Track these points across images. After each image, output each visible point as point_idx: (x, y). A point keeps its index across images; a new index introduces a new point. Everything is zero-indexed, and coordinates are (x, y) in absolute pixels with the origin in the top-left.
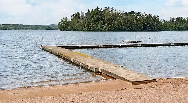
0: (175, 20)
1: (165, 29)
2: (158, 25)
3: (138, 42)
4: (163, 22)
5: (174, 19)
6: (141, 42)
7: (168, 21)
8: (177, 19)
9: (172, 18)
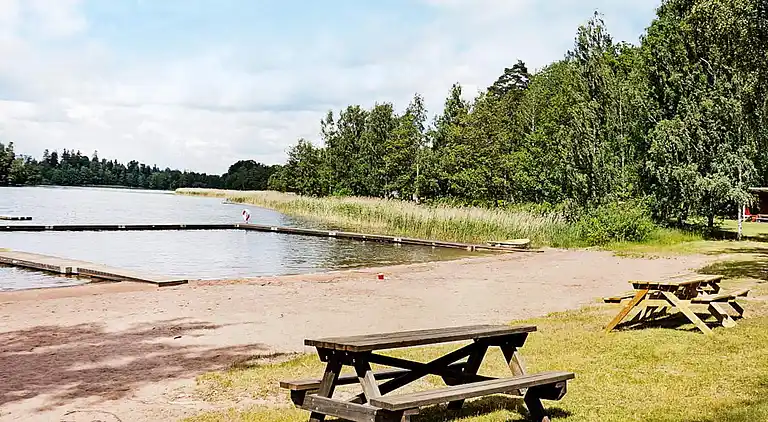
0: (60, 159)
1: (32, 179)
2: (12, 170)
3: (23, 219)
4: (25, 161)
5: (55, 155)
6: (30, 219)
7: (40, 159)
8: (65, 155)
9: (50, 154)
